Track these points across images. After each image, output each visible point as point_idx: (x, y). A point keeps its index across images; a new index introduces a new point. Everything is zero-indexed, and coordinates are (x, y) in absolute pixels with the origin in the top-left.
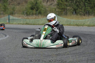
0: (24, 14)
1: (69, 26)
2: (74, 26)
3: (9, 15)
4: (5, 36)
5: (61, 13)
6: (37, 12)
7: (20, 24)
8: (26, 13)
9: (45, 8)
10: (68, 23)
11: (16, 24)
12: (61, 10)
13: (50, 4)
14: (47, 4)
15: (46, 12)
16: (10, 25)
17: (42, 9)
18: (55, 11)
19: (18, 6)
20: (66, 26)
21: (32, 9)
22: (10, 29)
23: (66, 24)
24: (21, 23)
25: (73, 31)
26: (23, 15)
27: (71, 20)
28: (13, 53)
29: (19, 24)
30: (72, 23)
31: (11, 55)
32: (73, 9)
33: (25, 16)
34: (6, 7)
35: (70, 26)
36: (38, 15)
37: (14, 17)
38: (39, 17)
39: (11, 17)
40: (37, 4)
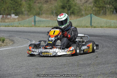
0: (53, 14)
1: (108, 29)
2: (115, 28)
3: (35, 16)
4: (31, 41)
5: (99, 12)
6: (69, 12)
7: (49, 27)
8: (56, 13)
9: (79, 7)
10: (108, 25)
11: (43, 27)
12: (98, 9)
13: (85, 1)
14: (81, 1)
15: (79, 12)
16: (36, 28)
17: (75, 7)
18: (92, 10)
19: (46, 4)
20: (104, 29)
21: (63, 7)
22: (37, 34)
23: (106, 26)
24: (49, 25)
25: (114, 35)
26: (52, 16)
27: (111, 20)
28: (40, 63)
29: (47, 27)
30: (112, 25)
31: (38, 65)
32: (113, 7)
33: (55, 17)
34: (31, 6)
35: (110, 29)
36: (70, 15)
37: (40, 18)
38: (71, 17)
39: (37, 18)
40: (69, 2)
